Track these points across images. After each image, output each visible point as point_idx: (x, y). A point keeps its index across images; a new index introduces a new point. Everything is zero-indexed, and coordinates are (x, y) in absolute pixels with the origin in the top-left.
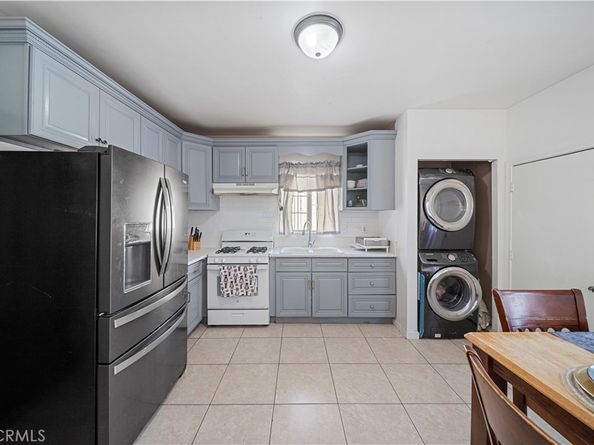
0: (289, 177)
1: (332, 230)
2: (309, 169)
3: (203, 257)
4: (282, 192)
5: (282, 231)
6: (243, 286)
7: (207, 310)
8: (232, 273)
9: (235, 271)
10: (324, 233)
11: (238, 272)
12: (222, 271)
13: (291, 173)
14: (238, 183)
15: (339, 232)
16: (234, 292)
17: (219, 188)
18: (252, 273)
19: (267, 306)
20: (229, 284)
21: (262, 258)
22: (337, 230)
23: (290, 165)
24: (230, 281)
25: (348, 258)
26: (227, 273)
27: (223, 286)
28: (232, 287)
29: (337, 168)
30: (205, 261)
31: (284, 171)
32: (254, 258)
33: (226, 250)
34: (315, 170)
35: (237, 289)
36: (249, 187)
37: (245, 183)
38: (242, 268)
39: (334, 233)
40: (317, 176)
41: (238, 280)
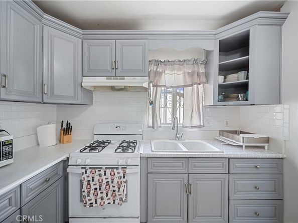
0: (158, 74)
1: (199, 124)
2: (176, 66)
3: (64, 158)
4: (152, 88)
5: (150, 124)
6: (110, 193)
7: (68, 218)
8: (96, 178)
9: (100, 175)
10: (192, 127)
11: (104, 177)
12: (85, 175)
13: (160, 70)
14: (109, 77)
15: (204, 126)
16: (99, 201)
17: (88, 82)
18: (120, 178)
19: (138, 214)
20: (92, 192)
21: (132, 158)
22: (202, 124)
23: (158, 63)
24: (93, 187)
25: (229, 159)
26: (90, 178)
27: (86, 194)
28: (96, 195)
29: (203, 66)
30: (66, 162)
31: (153, 68)
32: (122, 158)
33: (92, 148)
34: (182, 67)
35: (102, 198)
36: (119, 80)
37: (116, 77)
38: (108, 172)
39: (200, 127)
40: (184, 73)
41: (104, 186)
